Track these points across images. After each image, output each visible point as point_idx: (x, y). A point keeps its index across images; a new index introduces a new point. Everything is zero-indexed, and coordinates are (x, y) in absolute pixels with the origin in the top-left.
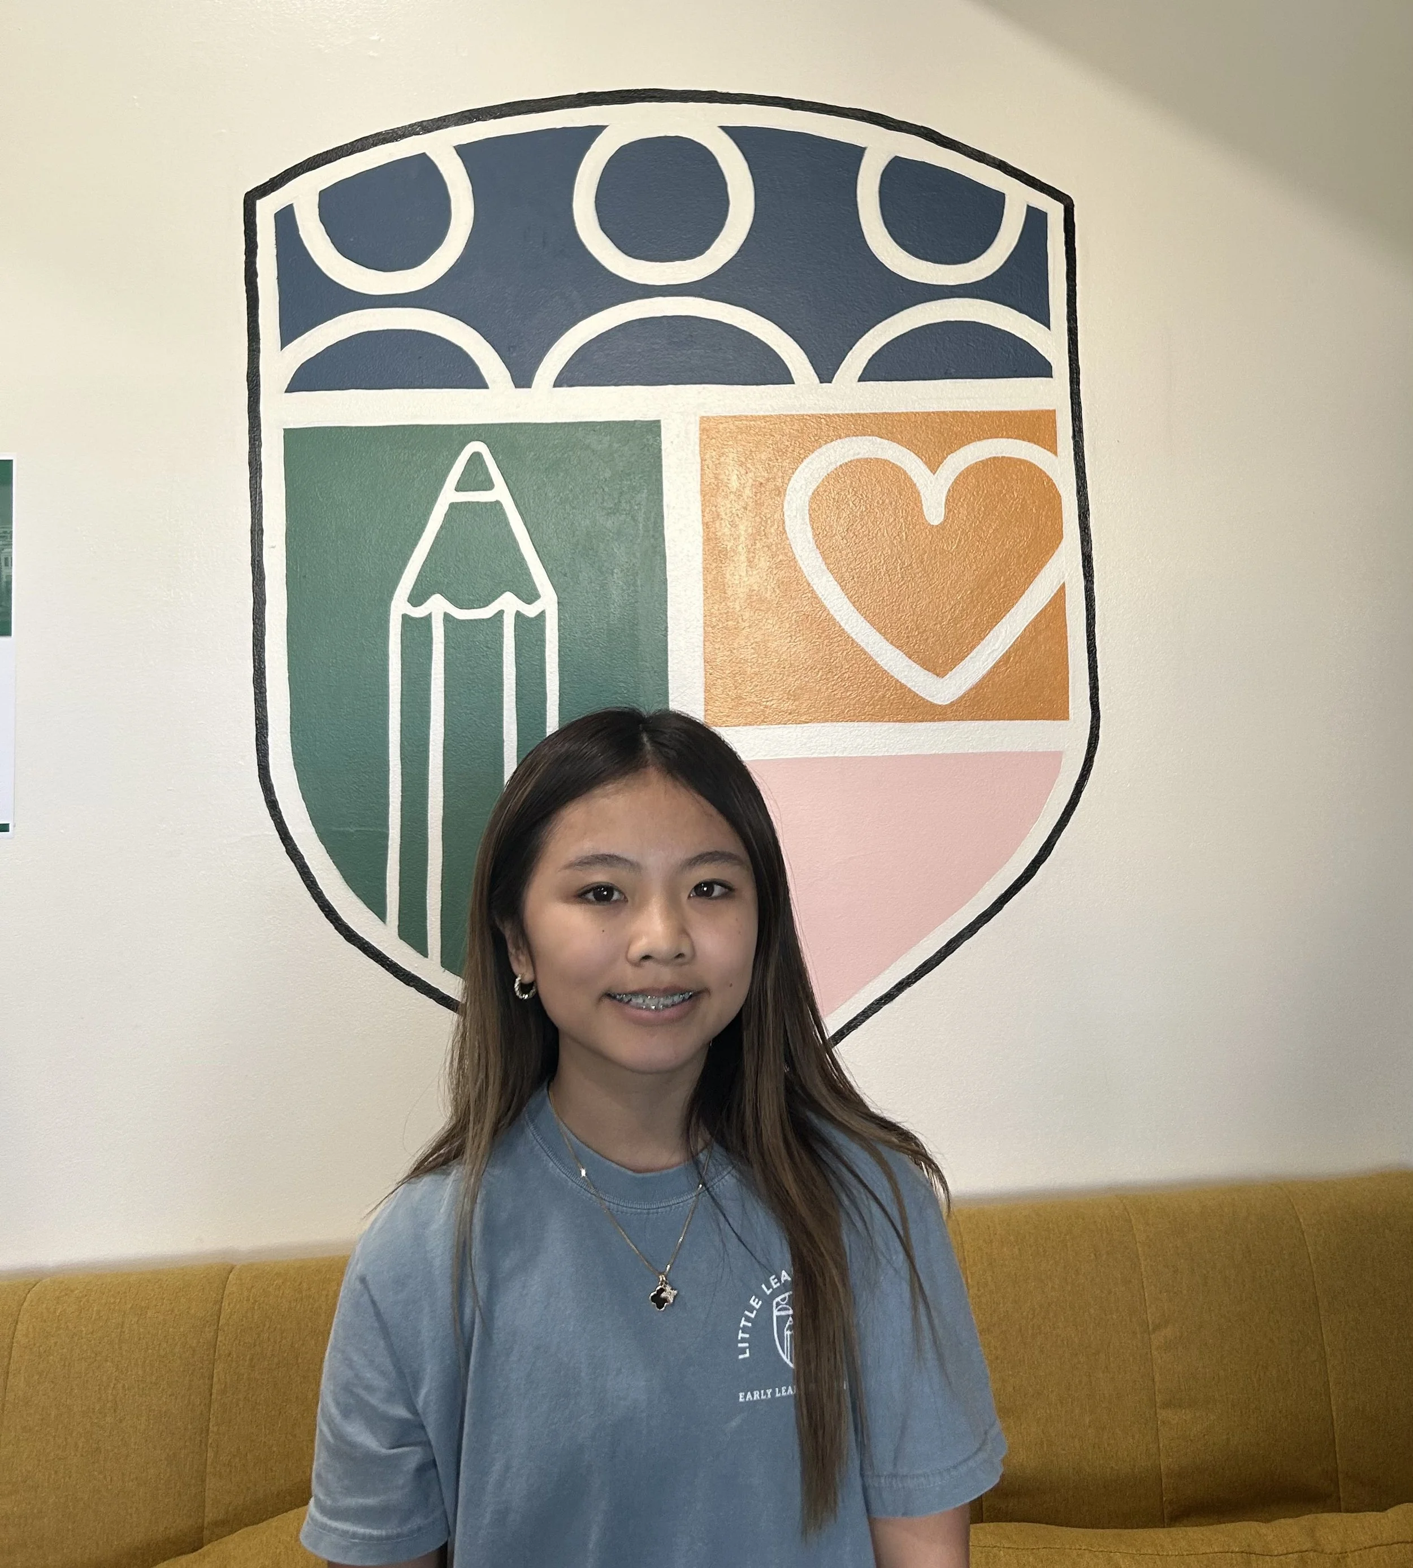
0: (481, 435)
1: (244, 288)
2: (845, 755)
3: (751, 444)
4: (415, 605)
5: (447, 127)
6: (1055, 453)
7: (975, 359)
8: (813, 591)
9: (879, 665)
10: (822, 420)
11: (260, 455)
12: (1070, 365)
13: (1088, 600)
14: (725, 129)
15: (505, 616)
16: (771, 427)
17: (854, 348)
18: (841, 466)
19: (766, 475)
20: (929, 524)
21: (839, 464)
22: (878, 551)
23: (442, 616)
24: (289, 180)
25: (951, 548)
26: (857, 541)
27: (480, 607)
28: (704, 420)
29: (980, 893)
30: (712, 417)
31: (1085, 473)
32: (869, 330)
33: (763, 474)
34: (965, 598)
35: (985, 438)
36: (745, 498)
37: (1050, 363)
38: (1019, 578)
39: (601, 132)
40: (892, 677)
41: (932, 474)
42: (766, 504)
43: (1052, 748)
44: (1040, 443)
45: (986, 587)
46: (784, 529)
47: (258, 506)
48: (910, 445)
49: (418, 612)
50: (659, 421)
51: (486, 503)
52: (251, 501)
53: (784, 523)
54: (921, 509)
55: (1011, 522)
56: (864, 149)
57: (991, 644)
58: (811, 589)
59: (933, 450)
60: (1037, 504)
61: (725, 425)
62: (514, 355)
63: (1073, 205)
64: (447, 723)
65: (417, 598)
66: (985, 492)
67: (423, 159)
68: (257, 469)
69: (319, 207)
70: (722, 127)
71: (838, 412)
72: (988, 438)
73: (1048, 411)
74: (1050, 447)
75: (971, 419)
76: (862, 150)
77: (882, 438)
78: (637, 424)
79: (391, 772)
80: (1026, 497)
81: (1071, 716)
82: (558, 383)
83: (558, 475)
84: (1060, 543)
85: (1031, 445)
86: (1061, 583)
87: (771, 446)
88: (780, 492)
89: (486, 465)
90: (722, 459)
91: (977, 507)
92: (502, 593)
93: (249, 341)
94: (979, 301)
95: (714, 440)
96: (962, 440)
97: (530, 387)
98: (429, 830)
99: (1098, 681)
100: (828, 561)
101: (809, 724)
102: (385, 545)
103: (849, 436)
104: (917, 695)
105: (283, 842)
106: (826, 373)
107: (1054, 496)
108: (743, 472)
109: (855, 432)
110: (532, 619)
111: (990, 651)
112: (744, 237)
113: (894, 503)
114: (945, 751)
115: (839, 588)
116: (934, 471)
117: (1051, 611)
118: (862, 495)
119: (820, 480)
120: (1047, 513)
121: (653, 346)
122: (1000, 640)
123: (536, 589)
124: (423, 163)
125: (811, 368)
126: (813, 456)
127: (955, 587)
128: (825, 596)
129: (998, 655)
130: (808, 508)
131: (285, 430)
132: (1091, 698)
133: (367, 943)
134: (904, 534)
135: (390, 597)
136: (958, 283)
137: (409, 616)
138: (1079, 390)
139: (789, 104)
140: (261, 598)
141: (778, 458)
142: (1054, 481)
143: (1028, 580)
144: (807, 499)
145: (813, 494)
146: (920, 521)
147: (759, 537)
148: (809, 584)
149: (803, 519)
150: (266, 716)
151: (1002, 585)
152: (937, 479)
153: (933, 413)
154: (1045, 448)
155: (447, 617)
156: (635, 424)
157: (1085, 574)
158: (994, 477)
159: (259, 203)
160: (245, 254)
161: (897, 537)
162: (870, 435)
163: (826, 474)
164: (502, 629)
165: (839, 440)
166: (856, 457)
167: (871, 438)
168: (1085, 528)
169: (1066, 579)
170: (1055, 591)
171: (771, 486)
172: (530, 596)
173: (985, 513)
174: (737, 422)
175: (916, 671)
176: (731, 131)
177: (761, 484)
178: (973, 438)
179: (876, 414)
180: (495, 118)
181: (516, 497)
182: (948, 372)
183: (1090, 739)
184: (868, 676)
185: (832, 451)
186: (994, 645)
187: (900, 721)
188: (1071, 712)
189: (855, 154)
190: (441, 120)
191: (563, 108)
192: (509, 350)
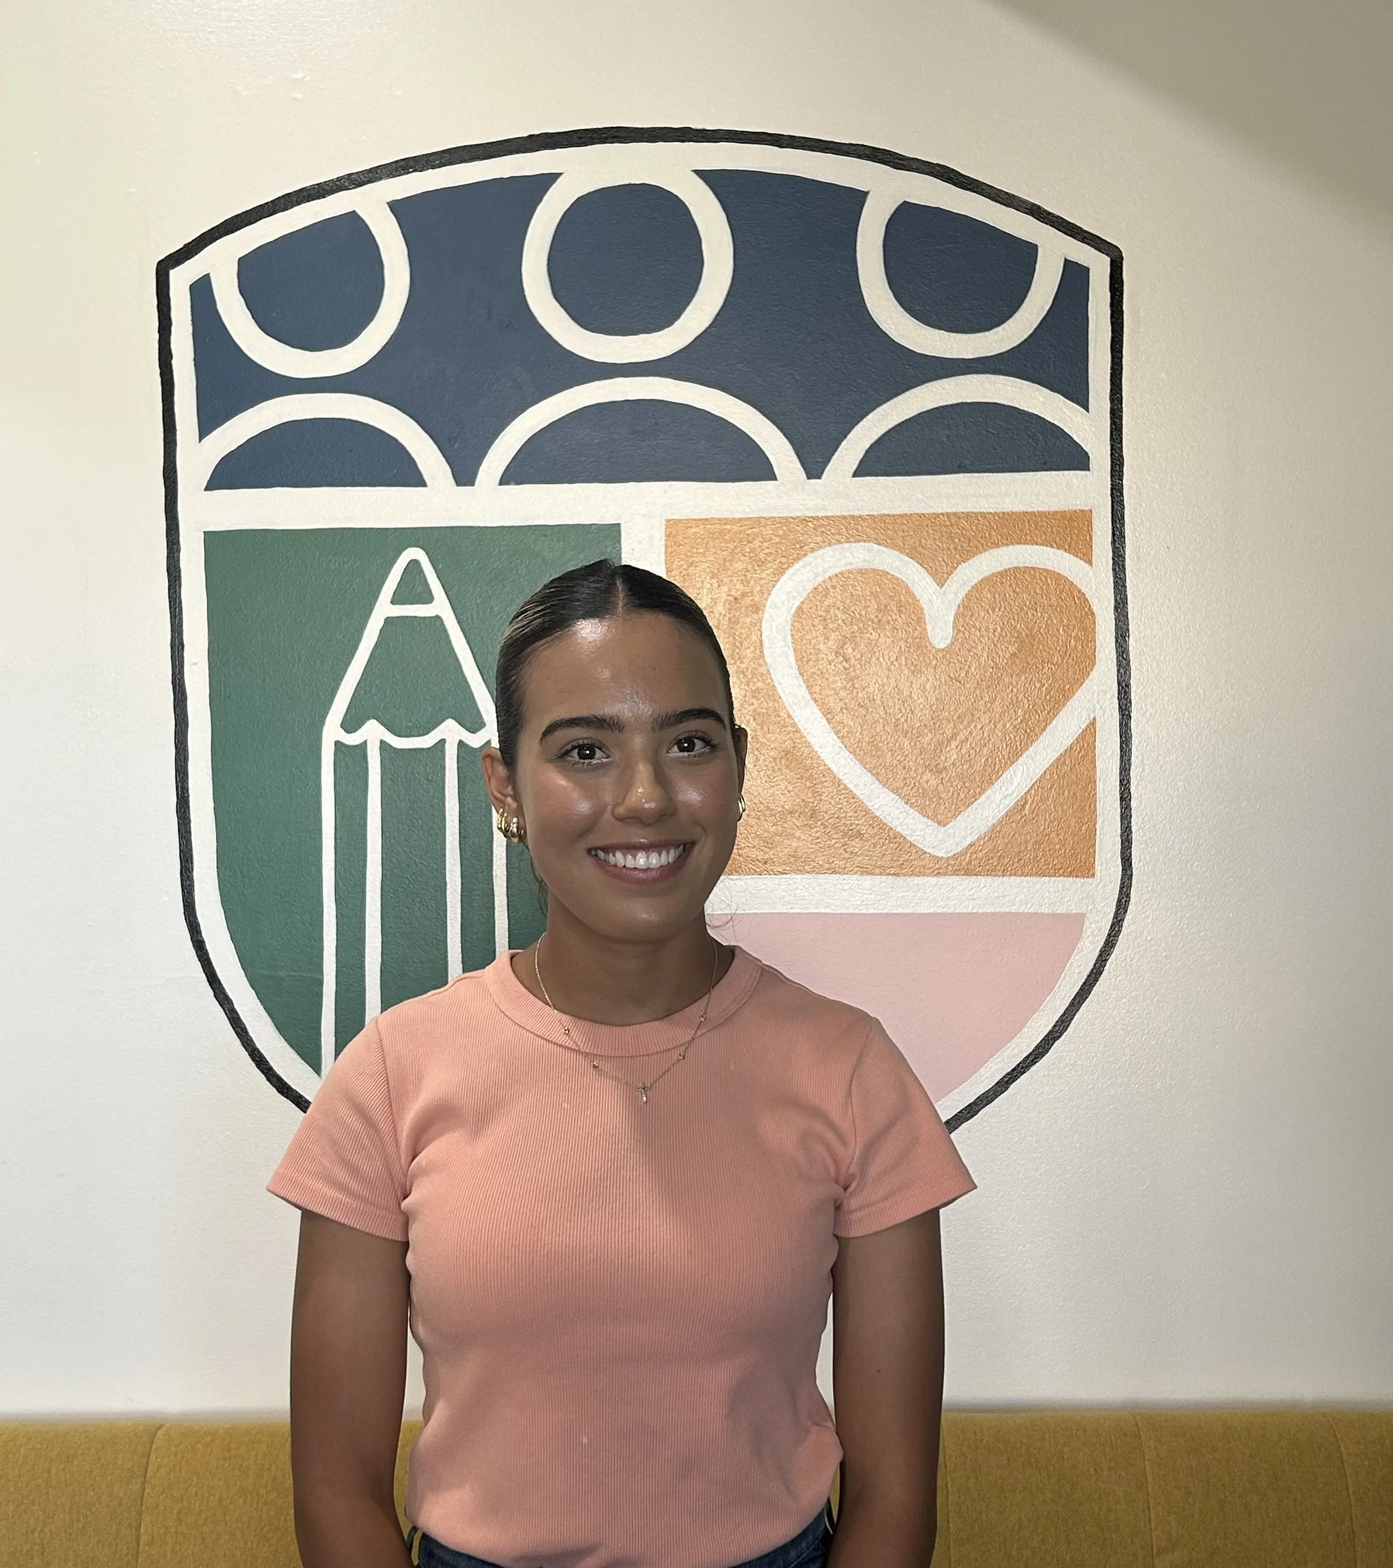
0: (418, 540)
1: (158, 371)
2: (828, 911)
3: (725, 553)
4: (348, 731)
5: (380, 179)
6: (1090, 563)
7: (995, 449)
8: (794, 725)
9: (870, 810)
10: (810, 524)
11: (178, 560)
12: (1112, 454)
13: (1124, 739)
14: (699, 173)
15: (447, 746)
16: (749, 532)
17: (849, 436)
18: (830, 578)
19: (742, 588)
20: (934, 647)
21: (827, 577)
22: (872, 678)
23: (378, 744)
24: (206, 245)
25: (959, 676)
26: (847, 666)
27: (419, 735)
28: (671, 524)
29: (982, 1071)
30: (680, 520)
31: (1126, 587)
32: (867, 414)
33: (738, 586)
34: (974, 734)
35: (1003, 544)
36: (717, 615)
37: (1086, 453)
38: (1039, 712)
39: (555, 181)
40: (885, 824)
41: (938, 588)
42: (741, 622)
43: (1074, 910)
44: (1073, 551)
45: (999, 721)
46: (762, 652)
47: (177, 618)
48: (913, 553)
49: (352, 739)
50: (619, 525)
51: (425, 618)
52: (171, 613)
53: (762, 645)
54: (925, 629)
55: (1033, 645)
56: (867, 193)
57: (1004, 789)
58: (791, 722)
59: (941, 559)
60: (1065, 624)
61: (693, 530)
62: (456, 446)
63: (1122, 258)
64: (384, 862)
65: (350, 724)
66: (1003, 609)
67: (353, 217)
68: (175, 577)
69: (238, 278)
70: (696, 172)
71: (829, 514)
72: (1008, 545)
73: (1082, 511)
74: (1084, 555)
75: (989, 522)
76: (865, 194)
77: (879, 544)
78: (593, 527)
79: (325, 913)
80: (1052, 615)
81: (1098, 874)
82: (504, 481)
83: (504, 587)
84: (1092, 670)
85: (1061, 552)
86: (1092, 718)
87: (747, 554)
88: (757, 608)
89: (424, 575)
90: (691, 570)
91: (991, 627)
92: (443, 721)
93: (164, 432)
94: (1002, 378)
95: (681, 547)
96: (977, 548)
97: (473, 484)
98: (367, 978)
99: (1131, 832)
100: (813, 690)
101: (788, 876)
102: (315, 663)
103: (840, 542)
104: (914, 845)
105: (210, 985)
106: (814, 468)
107: (1087, 614)
108: (716, 585)
109: (848, 538)
110: (476, 749)
111: (1002, 796)
112: (721, 304)
113: (892, 622)
114: (945, 910)
115: (825, 722)
116: (941, 584)
117: (1078, 750)
118: (854, 612)
119: (805, 595)
120: (1077, 634)
121: (613, 436)
122: (1015, 783)
123: (481, 717)
124: (353, 222)
125: (798, 461)
126: (797, 566)
127: (962, 721)
128: (809, 730)
129: (1010, 802)
130: (789, 627)
131: (205, 532)
132: (1122, 853)
133: (301, 1096)
134: (903, 658)
135: (322, 723)
136: (977, 356)
137: (343, 744)
138: (1122, 485)
139: (777, 141)
140: (183, 720)
141: (757, 568)
142: (1087, 596)
143: (1051, 713)
144: (789, 617)
145: (796, 611)
146: (923, 644)
147: (733, 661)
148: (789, 716)
149: (785, 641)
150: (191, 849)
151: (1019, 720)
152: (945, 593)
153: (943, 514)
154: (1077, 557)
155: (384, 745)
156: (590, 528)
157: (1120, 707)
158: (1014, 591)
159: (173, 273)
160: (159, 332)
161: (895, 663)
162: (865, 541)
163: (812, 588)
164: (444, 759)
165: (828, 548)
166: (848, 567)
167: (866, 544)
168: (1123, 652)
169: (1099, 713)
170: (1083, 727)
171: (748, 600)
172: (474, 724)
173: (1000, 635)
174: (709, 526)
175: (913, 818)
176: (706, 176)
177: (736, 599)
178: (989, 545)
179: (873, 516)
180: (433, 168)
181: (457, 611)
182: (962, 465)
183: (1119, 901)
184: (857, 822)
185: (820, 560)
186: (1007, 789)
187: (895, 874)
188: (1097, 867)
189: (856, 199)
190: (372, 172)
191: (511, 153)
192: (450, 441)
